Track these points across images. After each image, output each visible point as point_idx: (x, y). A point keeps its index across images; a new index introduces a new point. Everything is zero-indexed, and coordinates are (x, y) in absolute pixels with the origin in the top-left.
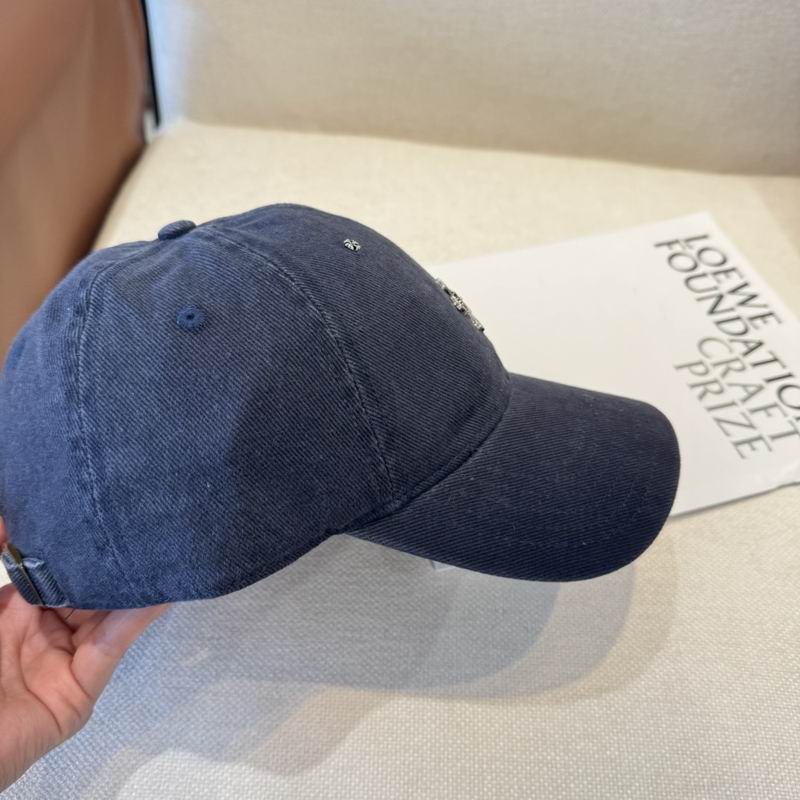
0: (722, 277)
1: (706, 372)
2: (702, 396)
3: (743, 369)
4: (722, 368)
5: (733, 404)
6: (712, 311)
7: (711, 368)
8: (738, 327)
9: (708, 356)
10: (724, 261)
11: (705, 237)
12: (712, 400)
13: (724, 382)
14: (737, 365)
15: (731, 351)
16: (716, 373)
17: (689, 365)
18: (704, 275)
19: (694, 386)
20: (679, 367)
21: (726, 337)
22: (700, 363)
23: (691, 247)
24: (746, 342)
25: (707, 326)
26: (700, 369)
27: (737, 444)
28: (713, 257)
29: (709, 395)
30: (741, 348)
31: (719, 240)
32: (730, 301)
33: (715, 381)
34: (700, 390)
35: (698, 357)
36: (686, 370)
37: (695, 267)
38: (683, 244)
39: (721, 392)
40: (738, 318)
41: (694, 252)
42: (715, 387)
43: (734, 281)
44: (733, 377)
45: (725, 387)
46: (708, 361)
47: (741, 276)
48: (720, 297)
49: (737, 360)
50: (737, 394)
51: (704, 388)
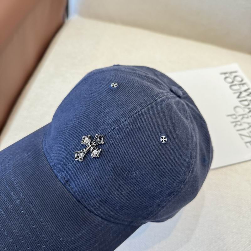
0: (241, 86)
1: (236, 118)
2: (235, 126)
3: (248, 117)
4: (241, 117)
5: (244, 129)
6: (238, 97)
7: (237, 116)
8: (246, 103)
9: (236, 112)
10: (242, 81)
11: (236, 72)
12: (238, 127)
13: (242, 121)
14: (246, 116)
15: (244, 111)
16: (239, 118)
17: (231, 115)
18: (235, 85)
20: (227, 116)
21: (243, 106)
22: (234, 115)
23: (231, 75)
24: (249, 108)
25: (236, 102)
26: (234, 117)
27: (246, 143)
28: (238, 79)
30: (247, 110)
31: (241, 73)
32: (244, 94)
33: (239, 121)
34: (234, 124)
35: (233, 112)
36: (230, 117)
37: (233, 82)
38: (229, 74)
39: (241, 125)
40: (246, 100)
41: (232, 77)
42: (239, 123)
43: (245, 87)
44: (245, 120)
45: (242, 123)
46: (237, 114)
47: (247, 86)
48: (241, 93)
49: (246, 114)
50: (246, 126)
51: (236, 123)
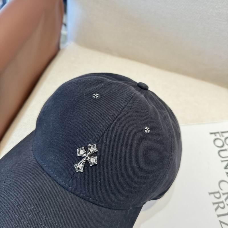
1: (220, 197)
2: (216, 209)
4: (226, 196)
6: (226, 167)
7: (222, 195)
9: (222, 189)
12: (220, 211)
13: (225, 203)
16: (223, 198)
17: (214, 193)
19: (214, 204)
20: (210, 194)
22: (218, 192)
26: (217, 195)
29: (219, 209)
33: (222, 202)
34: (216, 205)
35: (217, 189)
36: (212, 195)
37: (223, 146)
39: (223, 208)
42: (222, 205)
45: (226, 205)
46: (221, 192)
51: (218, 205)
